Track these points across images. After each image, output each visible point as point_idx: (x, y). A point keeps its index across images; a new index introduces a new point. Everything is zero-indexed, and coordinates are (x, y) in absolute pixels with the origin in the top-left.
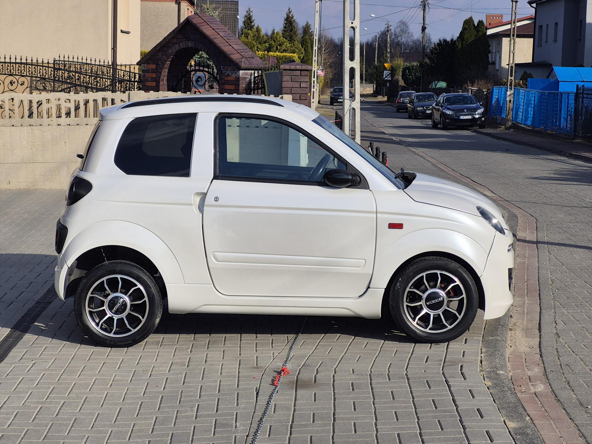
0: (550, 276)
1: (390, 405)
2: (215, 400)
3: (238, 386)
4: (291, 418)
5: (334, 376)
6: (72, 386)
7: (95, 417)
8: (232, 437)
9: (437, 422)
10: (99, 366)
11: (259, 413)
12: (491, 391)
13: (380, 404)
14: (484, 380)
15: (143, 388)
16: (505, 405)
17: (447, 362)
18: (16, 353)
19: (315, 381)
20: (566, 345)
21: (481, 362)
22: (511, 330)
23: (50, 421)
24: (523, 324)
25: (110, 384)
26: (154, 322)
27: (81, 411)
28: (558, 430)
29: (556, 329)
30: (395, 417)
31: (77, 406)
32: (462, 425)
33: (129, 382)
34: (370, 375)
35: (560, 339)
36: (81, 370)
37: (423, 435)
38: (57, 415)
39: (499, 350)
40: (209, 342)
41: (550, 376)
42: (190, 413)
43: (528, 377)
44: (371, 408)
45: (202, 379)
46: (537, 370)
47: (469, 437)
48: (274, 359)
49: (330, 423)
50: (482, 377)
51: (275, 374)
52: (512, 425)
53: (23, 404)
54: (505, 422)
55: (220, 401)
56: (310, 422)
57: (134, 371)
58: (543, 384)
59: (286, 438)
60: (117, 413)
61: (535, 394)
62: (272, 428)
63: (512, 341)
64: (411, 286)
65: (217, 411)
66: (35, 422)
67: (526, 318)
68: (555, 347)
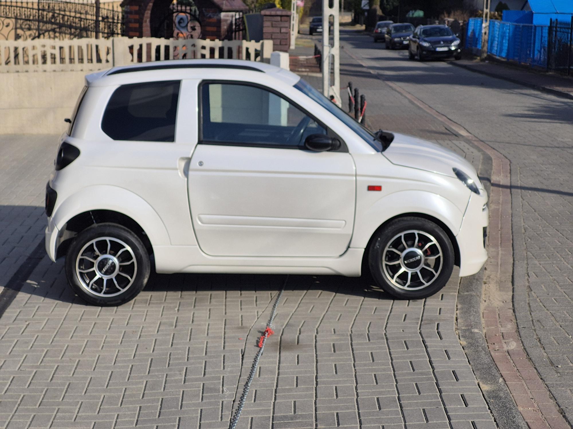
0: (523, 224)
1: (370, 367)
2: (202, 363)
3: (224, 348)
4: (276, 381)
5: (316, 337)
6: (65, 348)
7: (88, 381)
8: (219, 402)
9: (415, 385)
10: (90, 327)
11: (245, 377)
12: (466, 351)
13: (361, 366)
14: (460, 339)
15: (133, 350)
16: (479, 366)
17: (425, 320)
18: (10, 312)
19: (298, 342)
20: (538, 299)
21: (457, 320)
22: (485, 283)
23: (45, 386)
24: (496, 277)
25: (102, 346)
26: (142, 282)
27: (74, 376)
28: (529, 391)
29: (529, 282)
30: (375, 381)
31: (70, 370)
32: (438, 388)
33: (119, 343)
34: (351, 335)
35: (533, 293)
36: (73, 332)
37: (401, 399)
38: (52, 380)
39: (474, 307)
40: (195, 300)
41: (522, 333)
42: (179, 377)
43: (501, 334)
44: (352, 371)
45: (190, 340)
46: (510, 326)
47: (444, 401)
48: (258, 318)
49: (313, 388)
50: (458, 336)
51: (260, 335)
52: (485, 387)
53: (19, 368)
54: (479, 385)
55: (207, 364)
56: (294, 386)
57: (124, 332)
58: (515, 342)
59: (271, 404)
60: (109, 377)
61: (508, 352)
62: (257, 392)
63: (486, 296)
64: (390, 245)
65: (204, 374)
66: (31, 387)
67: (499, 270)
68: (527, 301)
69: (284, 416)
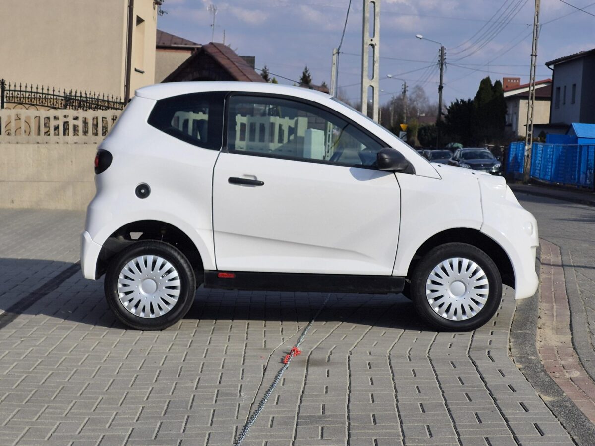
0: (578, 288)
1: (412, 381)
2: (218, 374)
3: (244, 364)
4: (302, 389)
5: (349, 357)
6: (62, 360)
7: (85, 386)
8: (235, 404)
9: (464, 394)
10: (93, 345)
11: (266, 385)
12: (523, 372)
13: (401, 380)
14: (515, 363)
15: (140, 363)
16: (539, 383)
17: (473, 348)
19: (328, 361)
21: (510, 350)
22: (540, 328)
23: (36, 388)
24: (553, 325)
25: (104, 359)
27: (70, 381)
29: (589, 329)
30: (417, 391)
31: (67, 376)
32: (492, 397)
33: (125, 358)
34: (389, 357)
36: (73, 347)
37: (449, 405)
38: (43, 383)
39: (529, 341)
40: (214, 328)
41: (586, 365)
42: (190, 384)
43: (561, 365)
44: (390, 383)
45: (205, 357)
46: (571, 360)
47: (500, 407)
48: (283, 343)
49: (345, 394)
50: (512, 361)
51: (285, 354)
53: (7, 373)
54: (540, 396)
55: (223, 375)
56: (323, 392)
57: (131, 350)
58: (579, 371)
59: (296, 406)
60: (109, 384)
61: (571, 379)
62: (280, 397)
63: (542, 338)
65: (220, 383)
66: (20, 387)
67: (555, 320)
68: (589, 342)
69: (311, 416)
